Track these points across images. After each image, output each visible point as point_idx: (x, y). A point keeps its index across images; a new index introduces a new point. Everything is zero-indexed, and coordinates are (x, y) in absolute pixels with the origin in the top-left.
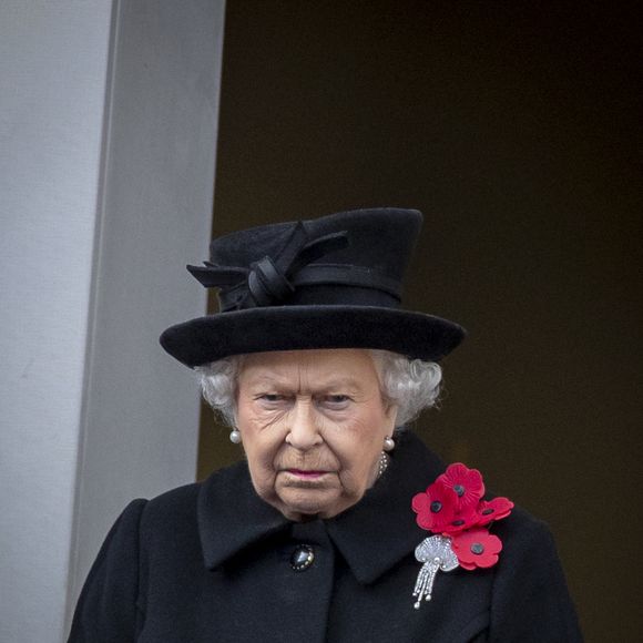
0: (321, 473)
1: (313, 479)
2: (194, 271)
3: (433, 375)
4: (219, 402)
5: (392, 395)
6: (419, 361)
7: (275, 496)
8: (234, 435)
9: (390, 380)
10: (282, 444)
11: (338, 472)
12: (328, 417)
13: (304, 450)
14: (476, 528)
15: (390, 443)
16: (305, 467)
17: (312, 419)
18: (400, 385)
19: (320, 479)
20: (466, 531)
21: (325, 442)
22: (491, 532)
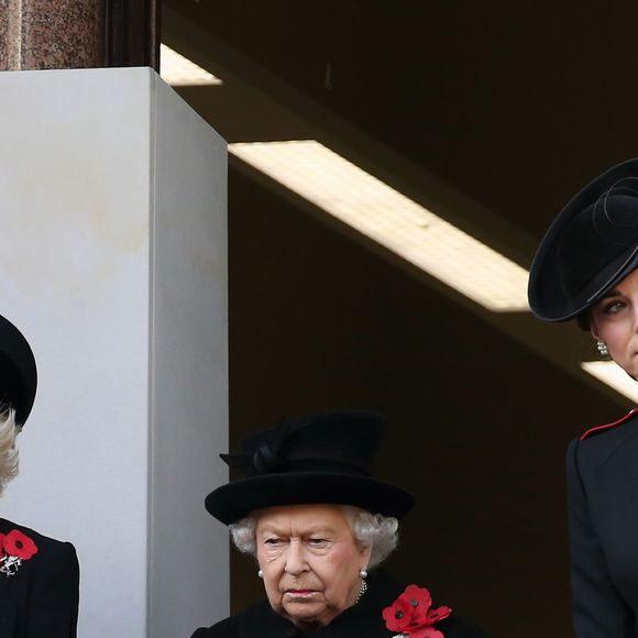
0: (311, 591)
1: (304, 596)
2: (221, 456)
3: (392, 526)
4: (246, 548)
5: (359, 538)
6: (380, 516)
7: (283, 610)
8: (261, 572)
9: (357, 527)
10: (283, 572)
11: (323, 591)
12: (313, 553)
13: (297, 575)
14: (426, 626)
15: (364, 573)
16: (299, 587)
17: (301, 553)
18: (364, 531)
19: (309, 595)
20: (420, 629)
21: (311, 569)
22: (437, 629)
